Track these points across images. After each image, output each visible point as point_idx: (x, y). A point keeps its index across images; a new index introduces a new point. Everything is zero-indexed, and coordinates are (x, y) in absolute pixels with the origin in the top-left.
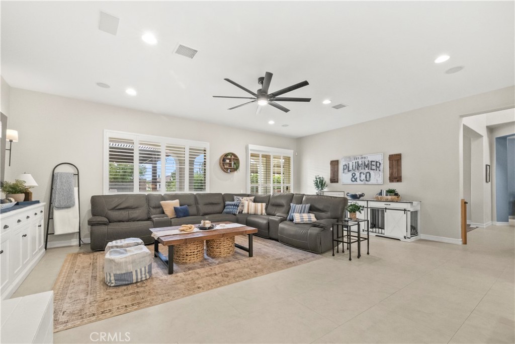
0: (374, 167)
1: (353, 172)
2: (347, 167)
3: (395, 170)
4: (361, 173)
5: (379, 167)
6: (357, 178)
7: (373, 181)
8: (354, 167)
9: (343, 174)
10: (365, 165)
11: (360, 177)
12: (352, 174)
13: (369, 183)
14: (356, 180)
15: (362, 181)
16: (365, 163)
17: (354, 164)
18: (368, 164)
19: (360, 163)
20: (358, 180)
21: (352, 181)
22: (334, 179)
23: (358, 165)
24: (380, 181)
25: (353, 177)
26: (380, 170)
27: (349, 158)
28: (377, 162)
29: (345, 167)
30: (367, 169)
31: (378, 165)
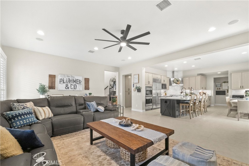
0: (78, 83)
1: (67, 84)
2: (62, 81)
3: (87, 85)
4: (71, 85)
5: (81, 83)
6: (69, 87)
7: (78, 89)
8: (67, 81)
9: (59, 84)
10: (73, 81)
11: (71, 86)
12: (66, 85)
13: (76, 90)
14: (68, 88)
15: (72, 89)
16: (73, 80)
17: (67, 79)
18: (75, 81)
19: (71, 79)
20: (70, 88)
21: (66, 88)
22: (52, 87)
23: (70, 80)
24: (81, 89)
25: (67, 86)
26: (81, 84)
27: (64, 75)
28: (80, 80)
29: (61, 80)
30: (74, 83)
31: (80, 82)
